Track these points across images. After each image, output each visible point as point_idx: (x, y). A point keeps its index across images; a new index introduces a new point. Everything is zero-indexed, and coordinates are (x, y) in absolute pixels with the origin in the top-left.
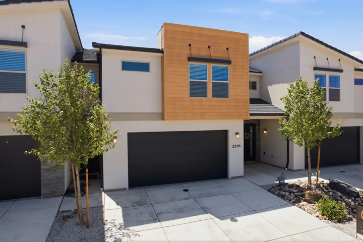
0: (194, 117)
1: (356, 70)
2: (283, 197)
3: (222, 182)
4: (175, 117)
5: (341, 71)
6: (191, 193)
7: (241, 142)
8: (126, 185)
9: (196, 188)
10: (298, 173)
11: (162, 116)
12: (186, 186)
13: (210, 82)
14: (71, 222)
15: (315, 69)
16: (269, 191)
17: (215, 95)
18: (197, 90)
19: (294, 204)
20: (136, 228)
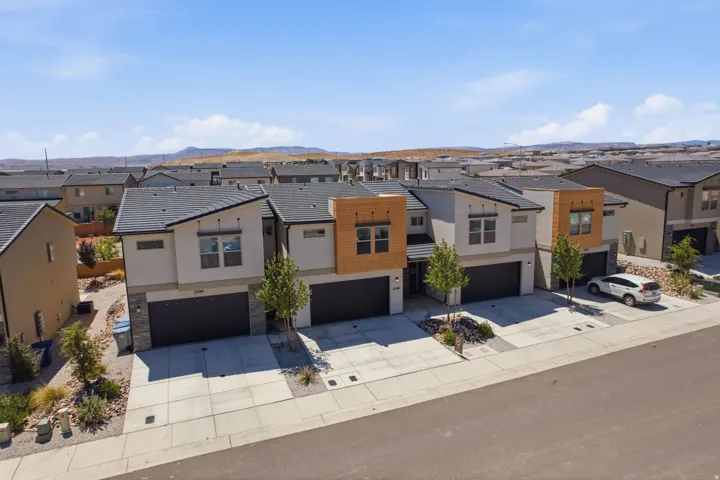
0: (360, 270)
1: (513, 210)
2: (426, 330)
3: (383, 319)
4: (346, 271)
5: (496, 215)
6: (359, 328)
7: (401, 285)
8: (309, 324)
9: (363, 324)
10: (454, 308)
11: (335, 270)
12: (355, 322)
13: (373, 241)
14: (283, 350)
15: (470, 217)
16: (419, 326)
17: (378, 250)
18: (363, 248)
19: (431, 335)
20: (328, 352)
